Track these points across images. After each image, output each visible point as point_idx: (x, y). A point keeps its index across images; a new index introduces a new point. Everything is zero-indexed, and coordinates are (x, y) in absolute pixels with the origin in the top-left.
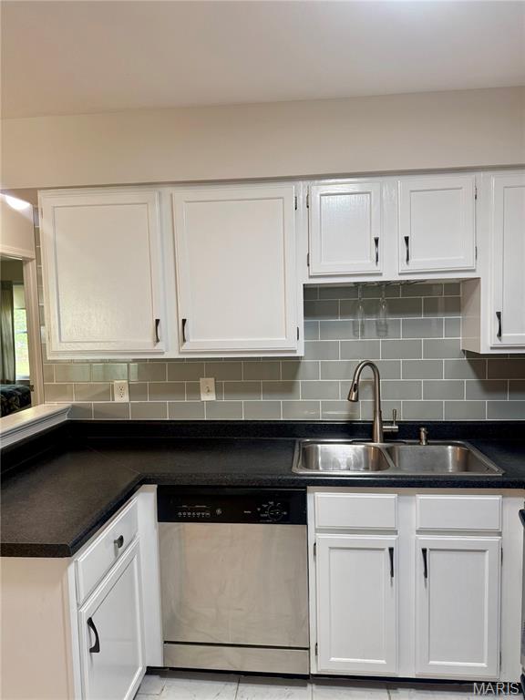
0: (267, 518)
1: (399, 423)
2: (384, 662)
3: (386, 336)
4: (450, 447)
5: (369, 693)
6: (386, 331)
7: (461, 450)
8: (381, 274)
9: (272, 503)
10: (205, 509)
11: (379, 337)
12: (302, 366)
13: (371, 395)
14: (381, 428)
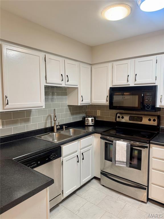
0: (52, 159)
1: (60, 125)
2: (76, 186)
3: (53, 102)
4: (71, 129)
5: (72, 197)
6: (53, 101)
7: (74, 130)
8: (61, 84)
9: (53, 154)
10: (35, 163)
11: (52, 102)
12: (32, 112)
13: (50, 119)
14: (56, 127)
